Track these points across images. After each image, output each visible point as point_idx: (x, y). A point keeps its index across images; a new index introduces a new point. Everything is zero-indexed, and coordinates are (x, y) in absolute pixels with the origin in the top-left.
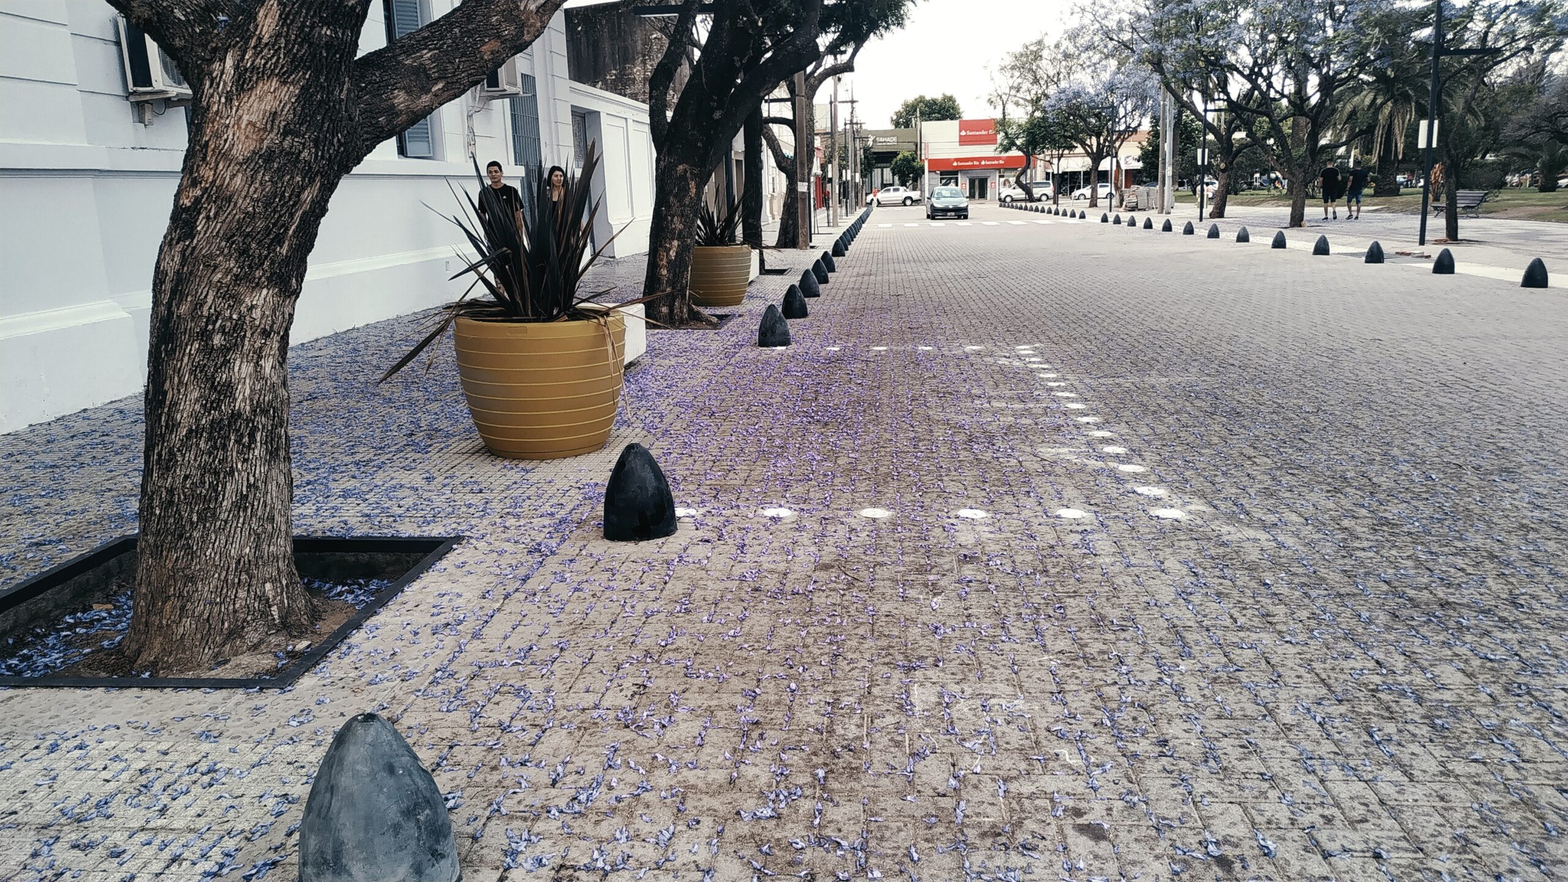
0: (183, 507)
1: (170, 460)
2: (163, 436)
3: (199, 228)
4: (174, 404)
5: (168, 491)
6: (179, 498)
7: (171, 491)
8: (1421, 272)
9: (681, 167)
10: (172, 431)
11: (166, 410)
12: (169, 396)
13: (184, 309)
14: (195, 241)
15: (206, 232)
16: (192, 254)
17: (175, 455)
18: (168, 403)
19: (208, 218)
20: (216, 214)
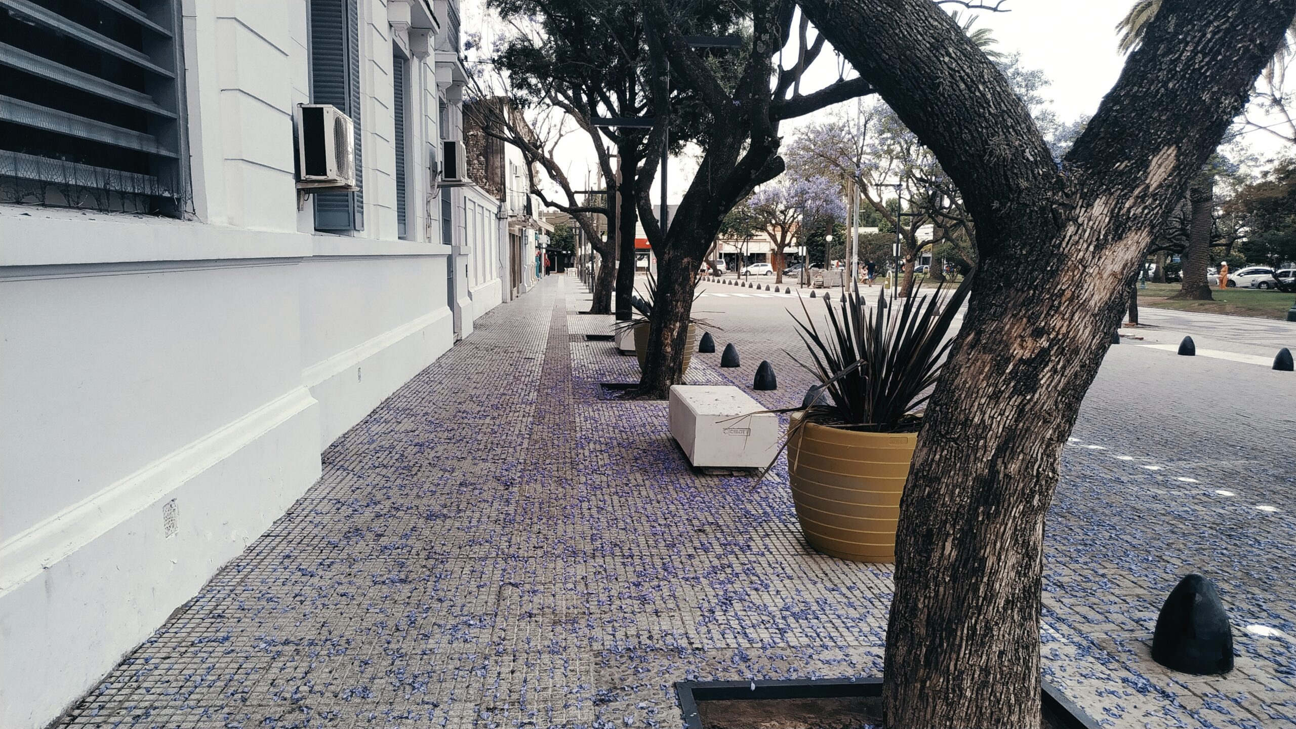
0: (999, 687)
1: (985, 636)
2: (979, 609)
3: (1042, 382)
4: (994, 573)
5: (981, 669)
6: (995, 678)
7: (986, 671)
8: (1170, 353)
9: (686, 260)
10: (990, 603)
11: (985, 579)
12: (989, 563)
13: (1013, 468)
14: (1037, 396)
15: (1049, 385)
16: (1031, 409)
17: (992, 630)
18: (987, 571)
19: (1054, 371)
20: (1064, 367)
